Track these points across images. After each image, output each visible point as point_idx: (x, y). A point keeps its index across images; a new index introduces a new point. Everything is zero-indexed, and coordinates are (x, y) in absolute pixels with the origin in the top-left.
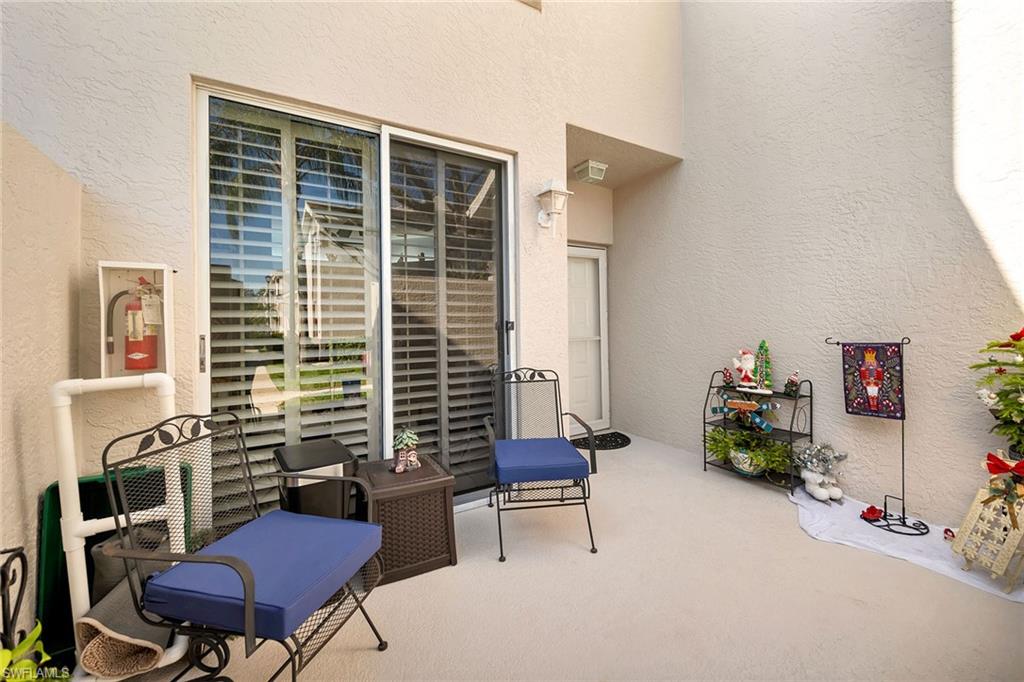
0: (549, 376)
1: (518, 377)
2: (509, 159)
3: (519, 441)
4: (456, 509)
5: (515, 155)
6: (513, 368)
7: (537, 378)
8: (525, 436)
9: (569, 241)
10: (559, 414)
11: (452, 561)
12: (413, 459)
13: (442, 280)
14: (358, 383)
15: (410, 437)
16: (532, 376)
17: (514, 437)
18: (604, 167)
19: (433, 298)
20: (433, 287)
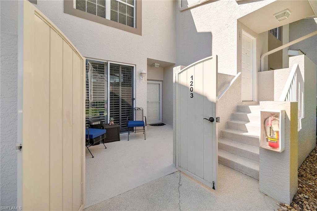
0: (141, 109)
1: (135, 109)
2: (134, 66)
3: (136, 121)
4: (120, 134)
5: (136, 65)
6: (134, 107)
7: (139, 109)
8: (136, 120)
9: (147, 79)
10: (143, 116)
11: (119, 140)
12: (113, 123)
13: (120, 87)
14: (103, 112)
15: (112, 119)
16: (138, 109)
17: (135, 120)
18: (159, 65)
19: (119, 91)
20: (119, 89)
